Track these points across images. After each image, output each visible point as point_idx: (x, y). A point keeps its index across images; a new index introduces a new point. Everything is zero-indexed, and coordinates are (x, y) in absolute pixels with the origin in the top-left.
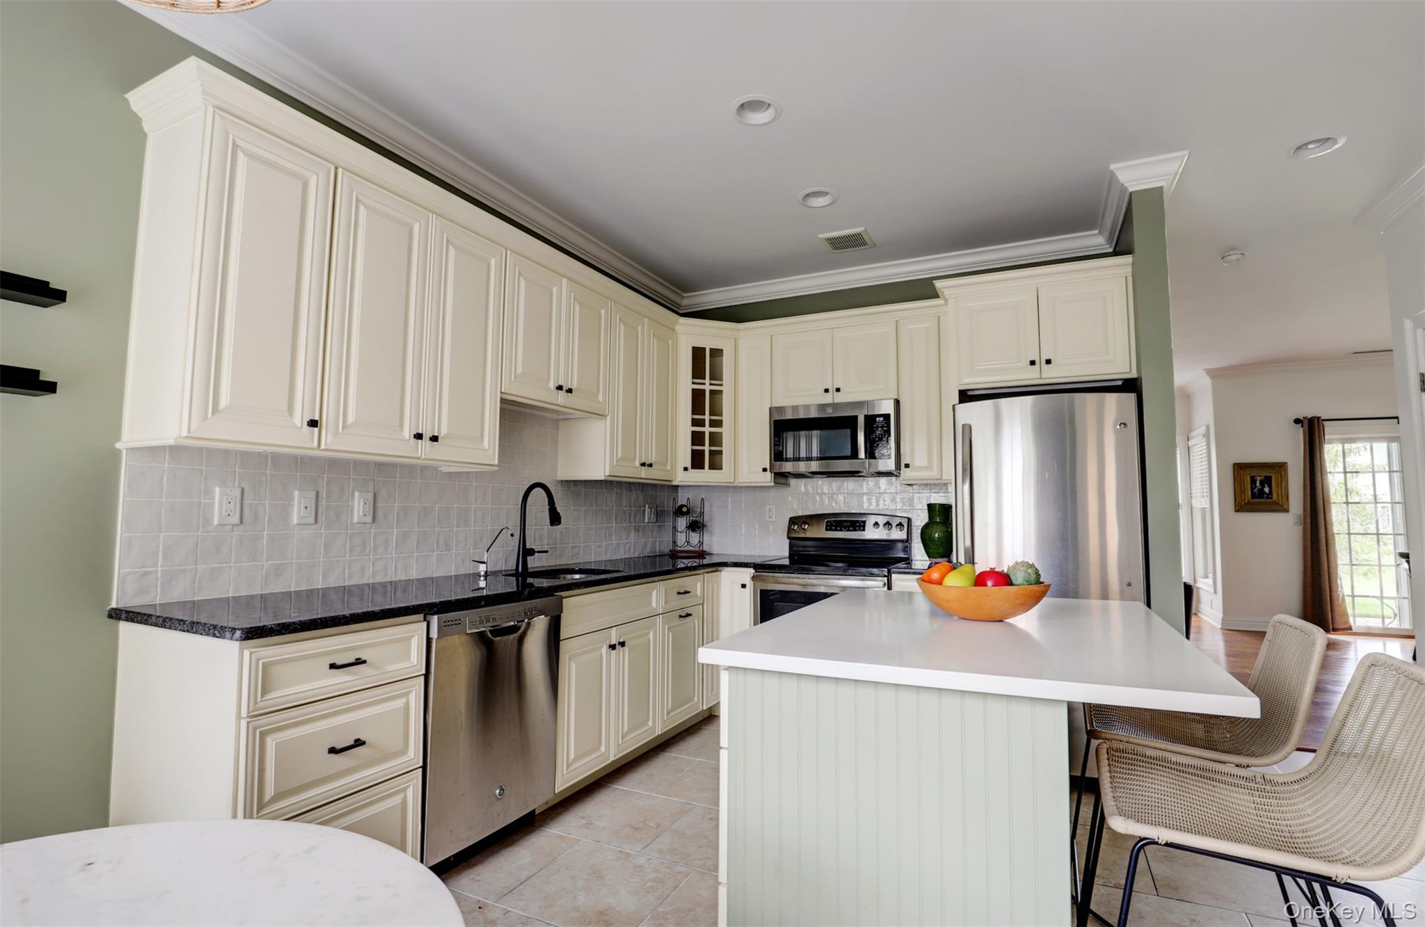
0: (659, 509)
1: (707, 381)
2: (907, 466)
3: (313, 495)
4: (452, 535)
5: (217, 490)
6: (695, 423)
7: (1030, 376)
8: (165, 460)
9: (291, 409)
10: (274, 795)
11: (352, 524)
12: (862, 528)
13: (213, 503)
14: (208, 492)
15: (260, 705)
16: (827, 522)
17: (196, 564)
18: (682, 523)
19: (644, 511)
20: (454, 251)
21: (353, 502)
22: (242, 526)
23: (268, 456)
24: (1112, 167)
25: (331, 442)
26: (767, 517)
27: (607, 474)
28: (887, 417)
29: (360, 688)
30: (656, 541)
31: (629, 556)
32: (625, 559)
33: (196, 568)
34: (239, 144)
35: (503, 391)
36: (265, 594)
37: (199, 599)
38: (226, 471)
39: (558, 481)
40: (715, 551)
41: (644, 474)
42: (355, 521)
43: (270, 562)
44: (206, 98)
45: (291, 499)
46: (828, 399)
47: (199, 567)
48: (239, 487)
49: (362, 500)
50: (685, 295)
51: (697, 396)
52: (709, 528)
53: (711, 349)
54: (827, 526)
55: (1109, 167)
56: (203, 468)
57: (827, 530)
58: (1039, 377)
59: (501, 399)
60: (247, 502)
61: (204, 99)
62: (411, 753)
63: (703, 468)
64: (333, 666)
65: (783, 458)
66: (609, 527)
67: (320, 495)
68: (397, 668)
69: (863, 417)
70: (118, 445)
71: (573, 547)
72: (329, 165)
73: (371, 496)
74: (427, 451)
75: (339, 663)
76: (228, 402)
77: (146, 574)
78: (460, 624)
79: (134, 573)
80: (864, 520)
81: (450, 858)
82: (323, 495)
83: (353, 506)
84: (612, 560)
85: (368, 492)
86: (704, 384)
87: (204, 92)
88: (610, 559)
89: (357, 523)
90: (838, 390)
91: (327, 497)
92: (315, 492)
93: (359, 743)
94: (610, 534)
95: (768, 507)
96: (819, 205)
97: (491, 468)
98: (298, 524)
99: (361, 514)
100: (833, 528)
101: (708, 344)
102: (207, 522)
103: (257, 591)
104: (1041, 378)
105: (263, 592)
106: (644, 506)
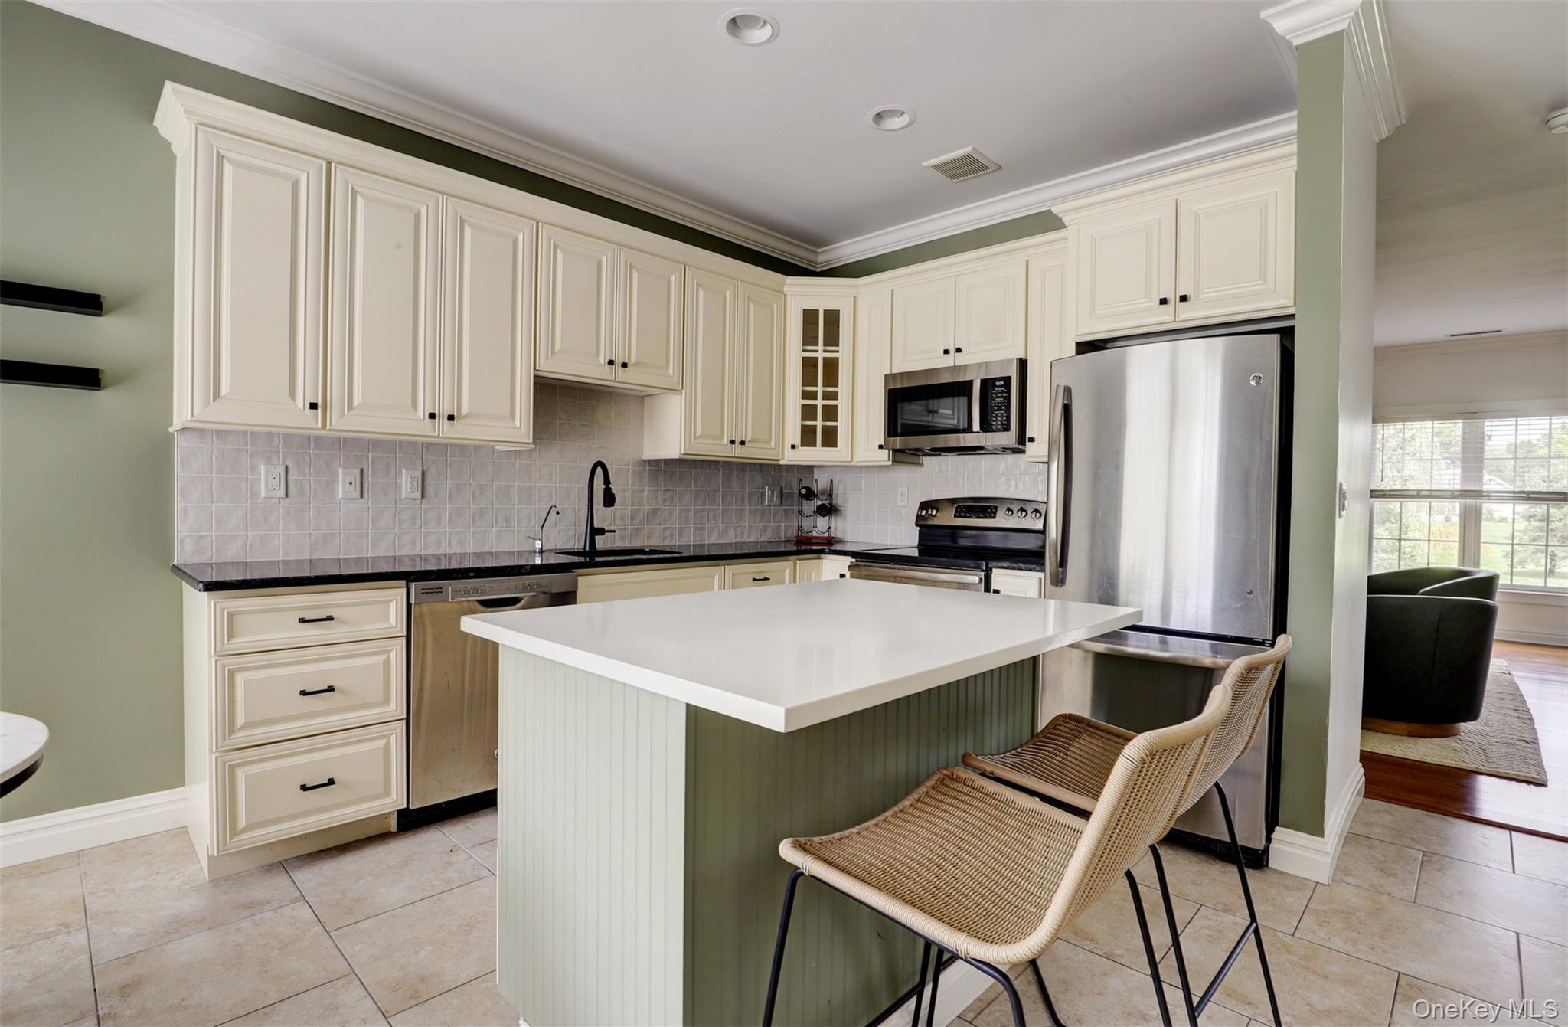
0: (784, 491)
1: (821, 347)
2: (1032, 440)
3: (357, 472)
4: (513, 512)
5: (263, 467)
6: (806, 395)
7: (1163, 318)
8: (213, 441)
9: (292, 394)
10: (245, 723)
11: (401, 499)
12: (993, 515)
13: (260, 479)
14: (254, 469)
15: (226, 647)
16: (957, 507)
17: (247, 531)
18: (809, 506)
19: (763, 494)
20: (470, 229)
21: (401, 478)
22: (287, 499)
23: (310, 438)
24: (1264, 14)
25: (339, 422)
26: (899, 500)
27: (683, 452)
28: (1007, 380)
29: (332, 642)
30: (779, 527)
31: (743, 540)
32: (735, 543)
33: (247, 535)
34: (223, 154)
35: (537, 368)
36: (314, 559)
37: (252, 560)
38: (270, 451)
39: (645, 461)
40: (848, 538)
41: (737, 452)
42: (403, 497)
43: (317, 532)
44: (189, 116)
45: (335, 475)
46: (948, 361)
47: (249, 533)
48: (282, 464)
49: (409, 478)
50: (820, 250)
51: (809, 365)
52: (843, 513)
53: (825, 310)
54: (956, 511)
55: (1259, 15)
56: (248, 448)
57: (955, 516)
58: (1173, 320)
59: (535, 376)
60: (291, 478)
61: (187, 118)
62: (393, 705)
63: (815, 446)
64: (303, 621)
65: (897, 433)
66: (713, 509)
67: (366, 472)
68: (373, 628)
69: (979, 381)
70: (171, 430)
71: (665, 529)
72: (320, 161)
73: (419, 474)
74: (445, 430)
75: (308, 617)
76: (229, 389)
77: (201, 537)
78: (441, 592)
79: (190, 536)
80: (996, 505)
81: (441, 804)
82: (368, 473)
83: (401, 482)
84: (719, 544)
85: (416, 469)
86: (817, 351)
87: (186, 112)
88: (715, 542)
89: (405, 499)
90: (959, 350)
91: (373, 474)
92: (359, 470)
93: (331, 689)
94: (715, 517)
95: (900, 489)
96: (897, 127)
97: (527, 446)
98: (343, 498)
99: (408, 490)
100: (963, 514)
101: (821, 305)
102: (255, 494)
103: (306, 557)
104: (1175, 321)
105: (312, 558)
106: (763, 488)
